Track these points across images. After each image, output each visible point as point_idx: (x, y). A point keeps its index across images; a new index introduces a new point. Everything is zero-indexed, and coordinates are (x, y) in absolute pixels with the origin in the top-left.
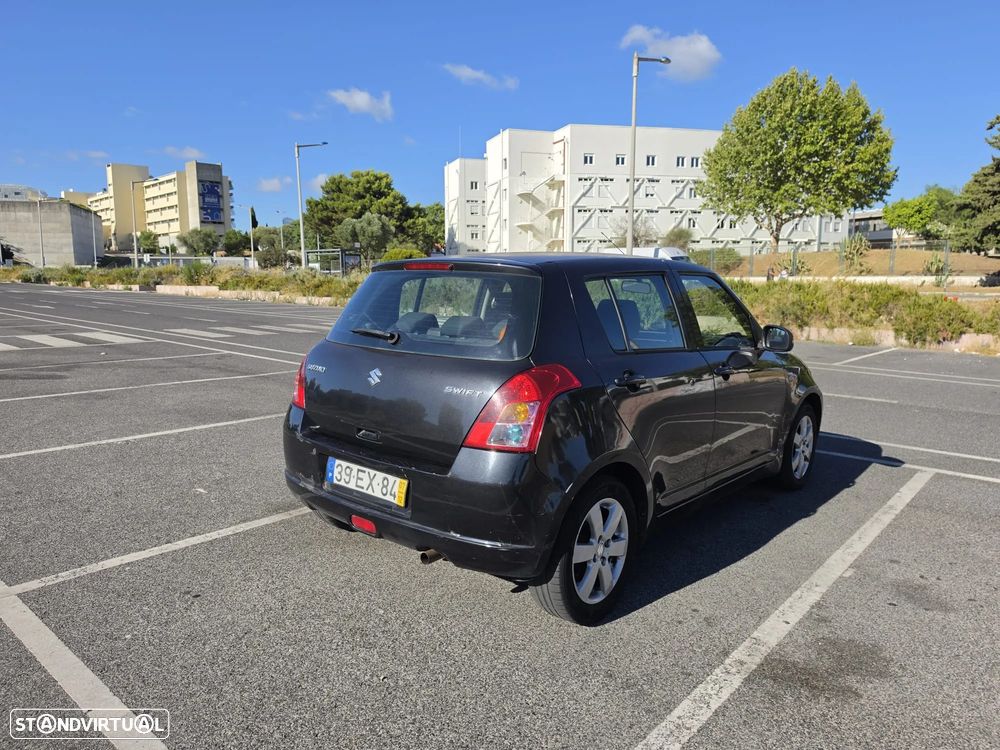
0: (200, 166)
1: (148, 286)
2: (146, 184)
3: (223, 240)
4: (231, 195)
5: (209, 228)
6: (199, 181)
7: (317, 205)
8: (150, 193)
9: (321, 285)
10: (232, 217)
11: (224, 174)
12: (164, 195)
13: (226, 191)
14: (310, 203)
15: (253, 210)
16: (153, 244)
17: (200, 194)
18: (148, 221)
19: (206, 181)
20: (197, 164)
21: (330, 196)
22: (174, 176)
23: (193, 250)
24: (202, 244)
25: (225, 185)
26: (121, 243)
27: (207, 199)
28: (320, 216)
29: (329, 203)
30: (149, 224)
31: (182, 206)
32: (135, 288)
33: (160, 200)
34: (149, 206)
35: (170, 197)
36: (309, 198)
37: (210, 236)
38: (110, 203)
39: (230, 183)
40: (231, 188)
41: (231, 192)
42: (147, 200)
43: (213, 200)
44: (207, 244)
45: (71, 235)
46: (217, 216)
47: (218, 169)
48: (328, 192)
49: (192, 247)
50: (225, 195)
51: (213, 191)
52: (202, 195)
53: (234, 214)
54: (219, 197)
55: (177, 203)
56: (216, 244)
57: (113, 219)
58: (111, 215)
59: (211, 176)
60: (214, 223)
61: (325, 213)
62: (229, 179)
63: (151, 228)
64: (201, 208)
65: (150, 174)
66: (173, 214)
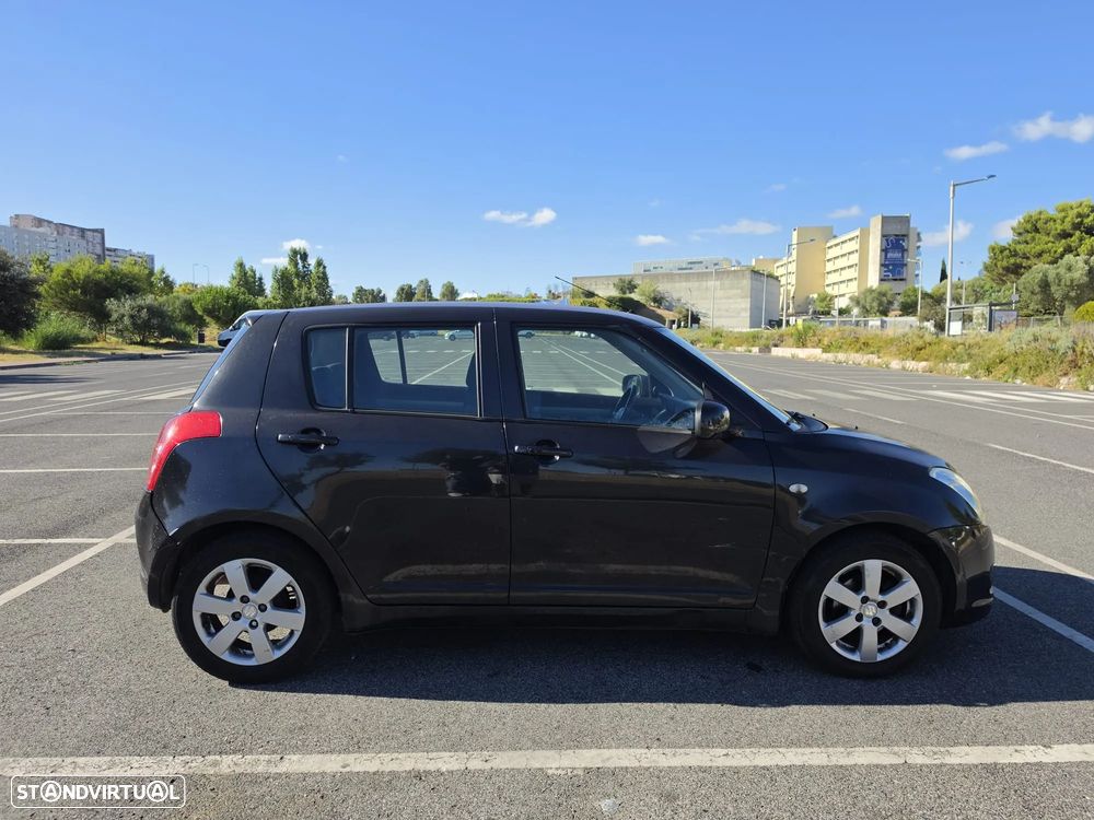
0: (885, 220)
1: (766, 349)
2: (828, 245)
3: (900, 299)
4: (919, 247)
5: (887, 286)
6: (883, 236)
7: (1001, 252)
8: (831, 253)
9: (925, 348)
10: (917, 272)
11: (911, 226)
12: (845, 255)
13: (910, 244)
14: (993, 249)
15: (944, 264)
16: (828, 306)
17: (882, 250)
18: (827, 282)
19: (890, 235)
20: (883, 218)
21: (1022, 238)
22: (857, 233)
23: (866, 312)
24: (875, 304)
25: (912, 237)
26: (799, 306)
27: (889, 255)
28: (1005, 264)
29: (1018, 247)
30: (828, 285)
31: (862, 266)
32: (755, 350)
33: (840, 260)
34: (830, 266)
35: (851, 256)
36: (993, 244)
37: (884, 295)
38: (792, 267)
39: (919, 234)
40: (919, 240)
41: (918, 244)
42: (828, 260)
43: (897, 255)
44: (880, 304)
45: (749, 300)
46: (899, 273)
47: (906, 220)
48: (1020, 234)
49: (864, 307)
50: (912, 249)
51: (897, 247)
52: (885, 251)
53: (919, 269)
54: (904, 250)
55: (857, 262)
56: (890, 303)
57: (794, 282)
58: (793, 279)
59: (895, 230)
60: (896, 280)
61: (1012, 260)
62: (919, 230)
63: (829, 290)
64: (882, 265)
65: (834, 233)
66: (852, 273)
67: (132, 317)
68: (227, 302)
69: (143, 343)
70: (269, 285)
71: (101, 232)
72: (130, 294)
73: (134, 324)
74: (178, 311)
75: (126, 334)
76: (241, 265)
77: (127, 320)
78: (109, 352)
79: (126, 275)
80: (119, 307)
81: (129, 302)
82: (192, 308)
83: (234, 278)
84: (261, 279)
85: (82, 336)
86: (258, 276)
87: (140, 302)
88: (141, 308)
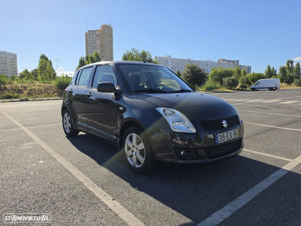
67: (228, 82)
68: (257, 77)
69: (230, 89)
70: (278, 72)
71: (238, 61)
72: (229, 76)
73: (228, 84)
74: (245, 81)
75: (226, 86)
76: (269, 67)
77: (226, 83)
78: (219, 91)
79: (229, 72)
80: (225, 80)
81: (227, 78)
82: (248, 79)
83: (266, 71)
84: (276, 71)
85: (217, 87)
86: (275, 70)
87: (231, 78)
88: (230, 80)
